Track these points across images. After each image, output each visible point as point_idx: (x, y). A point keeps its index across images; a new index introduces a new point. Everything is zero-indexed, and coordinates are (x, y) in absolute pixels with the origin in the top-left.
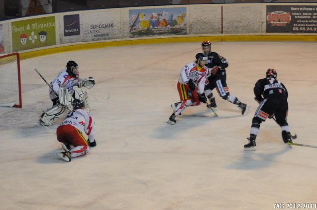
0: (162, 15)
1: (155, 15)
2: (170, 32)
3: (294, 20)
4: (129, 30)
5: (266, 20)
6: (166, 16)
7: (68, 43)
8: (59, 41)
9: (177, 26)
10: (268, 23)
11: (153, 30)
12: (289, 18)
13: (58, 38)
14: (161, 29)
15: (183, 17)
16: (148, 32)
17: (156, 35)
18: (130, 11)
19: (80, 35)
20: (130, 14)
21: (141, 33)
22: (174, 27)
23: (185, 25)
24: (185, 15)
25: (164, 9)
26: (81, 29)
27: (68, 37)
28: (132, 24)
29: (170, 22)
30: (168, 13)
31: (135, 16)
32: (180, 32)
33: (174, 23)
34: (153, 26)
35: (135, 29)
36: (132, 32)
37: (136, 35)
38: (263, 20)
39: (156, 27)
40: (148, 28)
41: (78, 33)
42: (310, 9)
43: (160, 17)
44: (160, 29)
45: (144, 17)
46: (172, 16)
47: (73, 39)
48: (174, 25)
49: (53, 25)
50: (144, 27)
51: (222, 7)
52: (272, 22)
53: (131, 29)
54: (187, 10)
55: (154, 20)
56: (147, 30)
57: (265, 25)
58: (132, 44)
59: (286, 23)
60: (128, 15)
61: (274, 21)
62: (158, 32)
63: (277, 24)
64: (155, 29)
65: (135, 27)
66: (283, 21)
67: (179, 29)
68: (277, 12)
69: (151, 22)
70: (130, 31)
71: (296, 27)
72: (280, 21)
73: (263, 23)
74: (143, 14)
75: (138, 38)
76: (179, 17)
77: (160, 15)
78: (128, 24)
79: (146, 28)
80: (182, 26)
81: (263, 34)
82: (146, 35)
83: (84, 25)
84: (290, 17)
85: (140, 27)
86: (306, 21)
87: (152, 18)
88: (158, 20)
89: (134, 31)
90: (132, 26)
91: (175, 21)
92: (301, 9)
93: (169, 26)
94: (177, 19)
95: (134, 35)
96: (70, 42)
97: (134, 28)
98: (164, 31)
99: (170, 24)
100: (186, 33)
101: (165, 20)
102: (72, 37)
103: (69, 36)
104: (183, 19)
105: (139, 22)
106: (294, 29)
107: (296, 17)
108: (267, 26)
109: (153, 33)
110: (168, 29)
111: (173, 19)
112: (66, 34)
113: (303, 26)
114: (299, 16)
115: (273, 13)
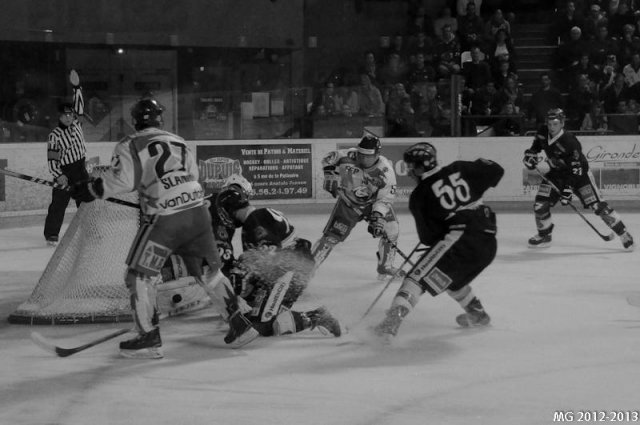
12: (237, 171)
42: (277, 152)
52: (208, 180)
61: (210, 178)
63: (216, 184)
66: (227, 177)
68: (216, 159)
72: (221, 178)
84: (240, 168)
86: (271, 176)
92: (260, 152)
107: (252, 168)
113: (264, 187)
114: (257, 165)
115: (207, 161)
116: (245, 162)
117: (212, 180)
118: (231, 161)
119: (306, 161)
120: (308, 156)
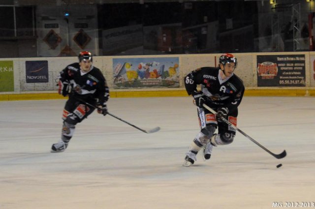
0: (151, 65)
1: (143, 65)
2: (162, 84)
3: (280, 72)
4: (113, 80)
5: (256, 73)
6: (156, 66)
7: (31, 90)
8: (19, 87)
9: (169, 79)
10: (259, 76)
11: (141, 82)
12: (276, 70)
13: (16, 83)
14: (152, 81)
15: (175, 68)
16: (135, 84)
17: (145, 87)
18: (113, 59)
19: (48, 83)
20: (114, 63)
21: (127, 85)
22: (166, 79)
23: (178, 77)
24: (178, 66)
25: (153, 58)
26: (49, 77)
27: (31, 85)
28: (117, 74)
29: (161, 73)
30: (158, 63)
31: (120, 65)
32: (173, 85)
33: (165, 74)
34: (142, 77)
35: (120, 80)
36: (116, 83)
37: (122, 87)
38: (254, 72)
39: (145, 79)
40: (136, 79)
41: (46, 81)
42: (292, 59)
43: (150, 67)
44: (150, 81)
45: (131, 67)
46: (163, 67)
47: (38, 86)
48: (166, 77)
49: (10, 70)
50: (132, 78)
51: (215, 57)
52: (262, 75)
53: (115, 80)
54: (180, 60)
55: (142, 70)
56: (135, 81)
57: (256, 78)
58: (116, 96)
59: (274, 75)
60: (111, 64)
61: (264, 73)
62: (147, 84)
63: (266, 77)
64: (144, 81)
65: (121, 77)
66: (271, 73)
67: (171, 82)
68: (266, 63)
69: (139, 73)
70: (114, 82)
71: (282, 79)
72: (268, 74)
73: (254, 75)
74: (130, 63)
75: (124, 90)
76: (171, 68)
77: (149, 65)
78: (111, 73)
79: (133, 79)
80: (174, 78)
81: (254, 88)
82: (133, 87)
83: (54, 73)
84: (277, 68)
85: (127, 77)
86: (290, 73)
87: (140, 68)
88: (148, 70)
89: (119, 82)
90: (117, 77)
91: (167, 72)
92: (285, 59)
93: (160, 78)
94: (168, 70)
95: (120, 86)
96: (34, 90)
97: (119, 78)
98: (154, 84)
99: (161, 75)
100: (178, 87)
101: (155, 71)
102: (37, 84)
103: (33, 83)
104: (175, 70)
105: (126, 72)
106: (281, 82)
107: (282, 68)
108: (258, 80)
109: (141, 86)
110: (158, 81)
111: (165, 71)
112: (28, 81)
113: (287, 79)
114: (284, 67)
115: (262, 64)
116: (279, 65)
117: (264, 75)
118: (273, 64)
119: (303, 65)
120: (304, 62)
